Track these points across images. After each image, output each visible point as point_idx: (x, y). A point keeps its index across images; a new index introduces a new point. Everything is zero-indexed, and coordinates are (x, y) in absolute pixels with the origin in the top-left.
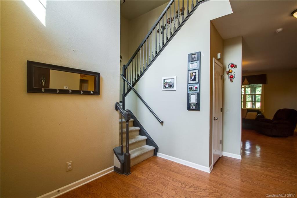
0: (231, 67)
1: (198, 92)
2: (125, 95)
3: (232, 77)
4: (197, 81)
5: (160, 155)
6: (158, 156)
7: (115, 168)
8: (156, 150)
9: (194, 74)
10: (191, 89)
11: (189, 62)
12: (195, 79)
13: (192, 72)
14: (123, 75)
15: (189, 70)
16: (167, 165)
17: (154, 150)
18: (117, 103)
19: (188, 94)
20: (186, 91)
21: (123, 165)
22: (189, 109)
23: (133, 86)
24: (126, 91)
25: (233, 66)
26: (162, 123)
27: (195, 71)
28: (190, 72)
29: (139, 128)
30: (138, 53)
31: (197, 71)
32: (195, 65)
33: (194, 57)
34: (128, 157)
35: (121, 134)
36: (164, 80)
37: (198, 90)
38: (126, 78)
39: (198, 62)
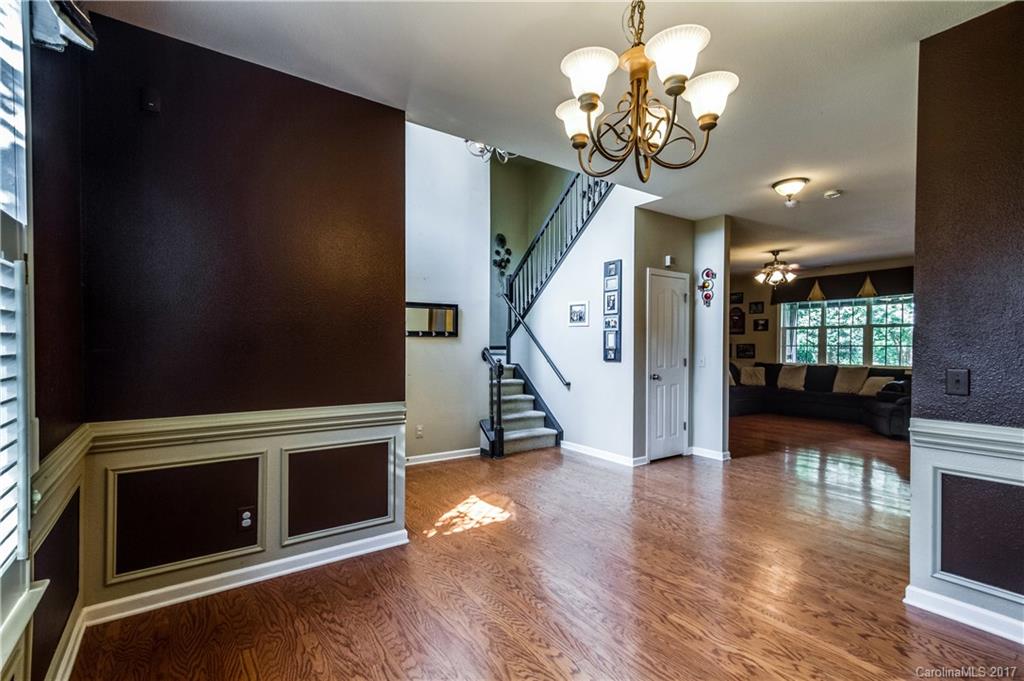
0: (708, 275)
1: (617, 329)
2: (510, 335)
3: (708, 298)
4: (616, 311)
5: (565, 445)
6: (562, 446)
7: (482, 451)
8: (559, 437)
9: (612, 298)
10: (607, 324)
11: (606, 276)
12: (613, 308)
13: (609, 294)
14: (507, 295)
15: (605, 292)
16: (577, 460)
17: (557, 436)
18: (486, 349)
19: (605, 332)
20: (602, 328)
21: (492, 444)
22: (606, 359)
23: (523, 317)
24: (513, 326)
25: (710, 274)
26: (568, 385)
27: (613, 293)
28: (607, 294)
29: (533, 397)
30: (533, 252)
31: (616, 293)
32: (613, 283)
33: (613, 269)
34: (500, 433)
35: (492, 403)
36: (571, 307)
37: (617, 325)
38: (512, 302)
39: (617, 277)
